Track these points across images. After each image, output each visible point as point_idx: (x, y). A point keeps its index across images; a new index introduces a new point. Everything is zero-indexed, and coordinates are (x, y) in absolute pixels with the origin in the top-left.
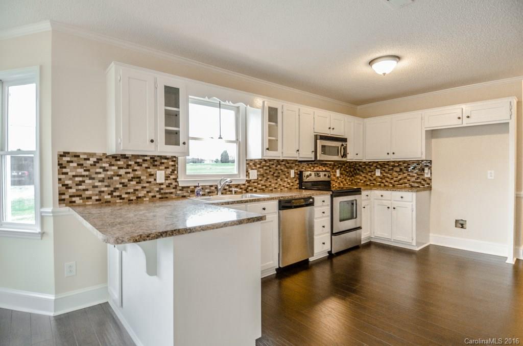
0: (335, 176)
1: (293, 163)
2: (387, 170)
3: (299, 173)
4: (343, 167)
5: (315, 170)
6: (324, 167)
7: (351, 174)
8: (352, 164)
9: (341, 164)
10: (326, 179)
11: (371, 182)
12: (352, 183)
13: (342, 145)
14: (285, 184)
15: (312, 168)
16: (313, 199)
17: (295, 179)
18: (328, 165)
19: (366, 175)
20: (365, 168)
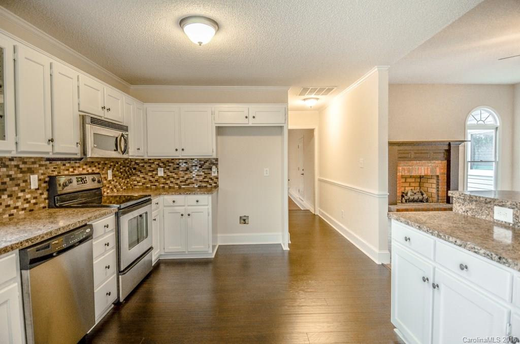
0: (106, 180)
1: (34, 163)
2: (171, 169)
3: (47, 179)
4: (117, 165)
5: (76, 172)
6: (90, 167)
7: (126, 175)
8: (127, 161)
9: (113, 162)
10: (95, 185)
11: (152, 184)
12: (127, 187)
13: (122, 135)
14: (19, 204)
15: (71, 170)
16: (91, 226)
17: (40, 191)
18: (96, 164)
19: (146, 176)
20: (143, 166)
